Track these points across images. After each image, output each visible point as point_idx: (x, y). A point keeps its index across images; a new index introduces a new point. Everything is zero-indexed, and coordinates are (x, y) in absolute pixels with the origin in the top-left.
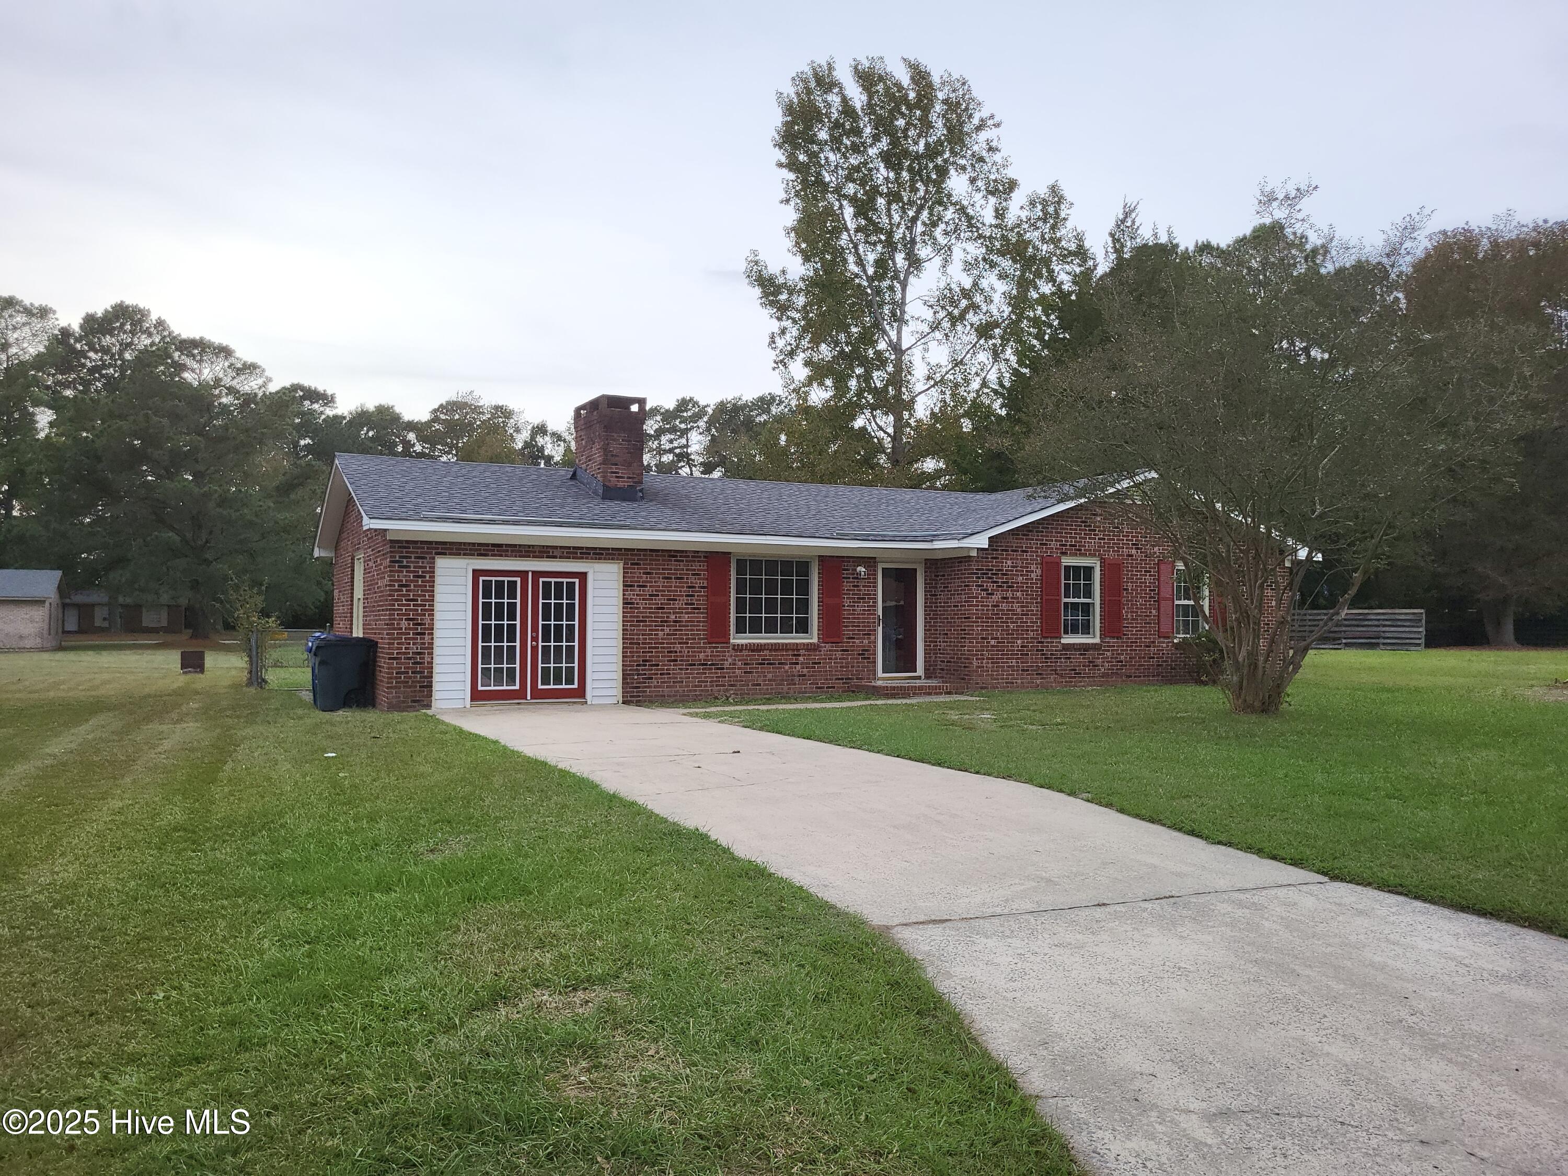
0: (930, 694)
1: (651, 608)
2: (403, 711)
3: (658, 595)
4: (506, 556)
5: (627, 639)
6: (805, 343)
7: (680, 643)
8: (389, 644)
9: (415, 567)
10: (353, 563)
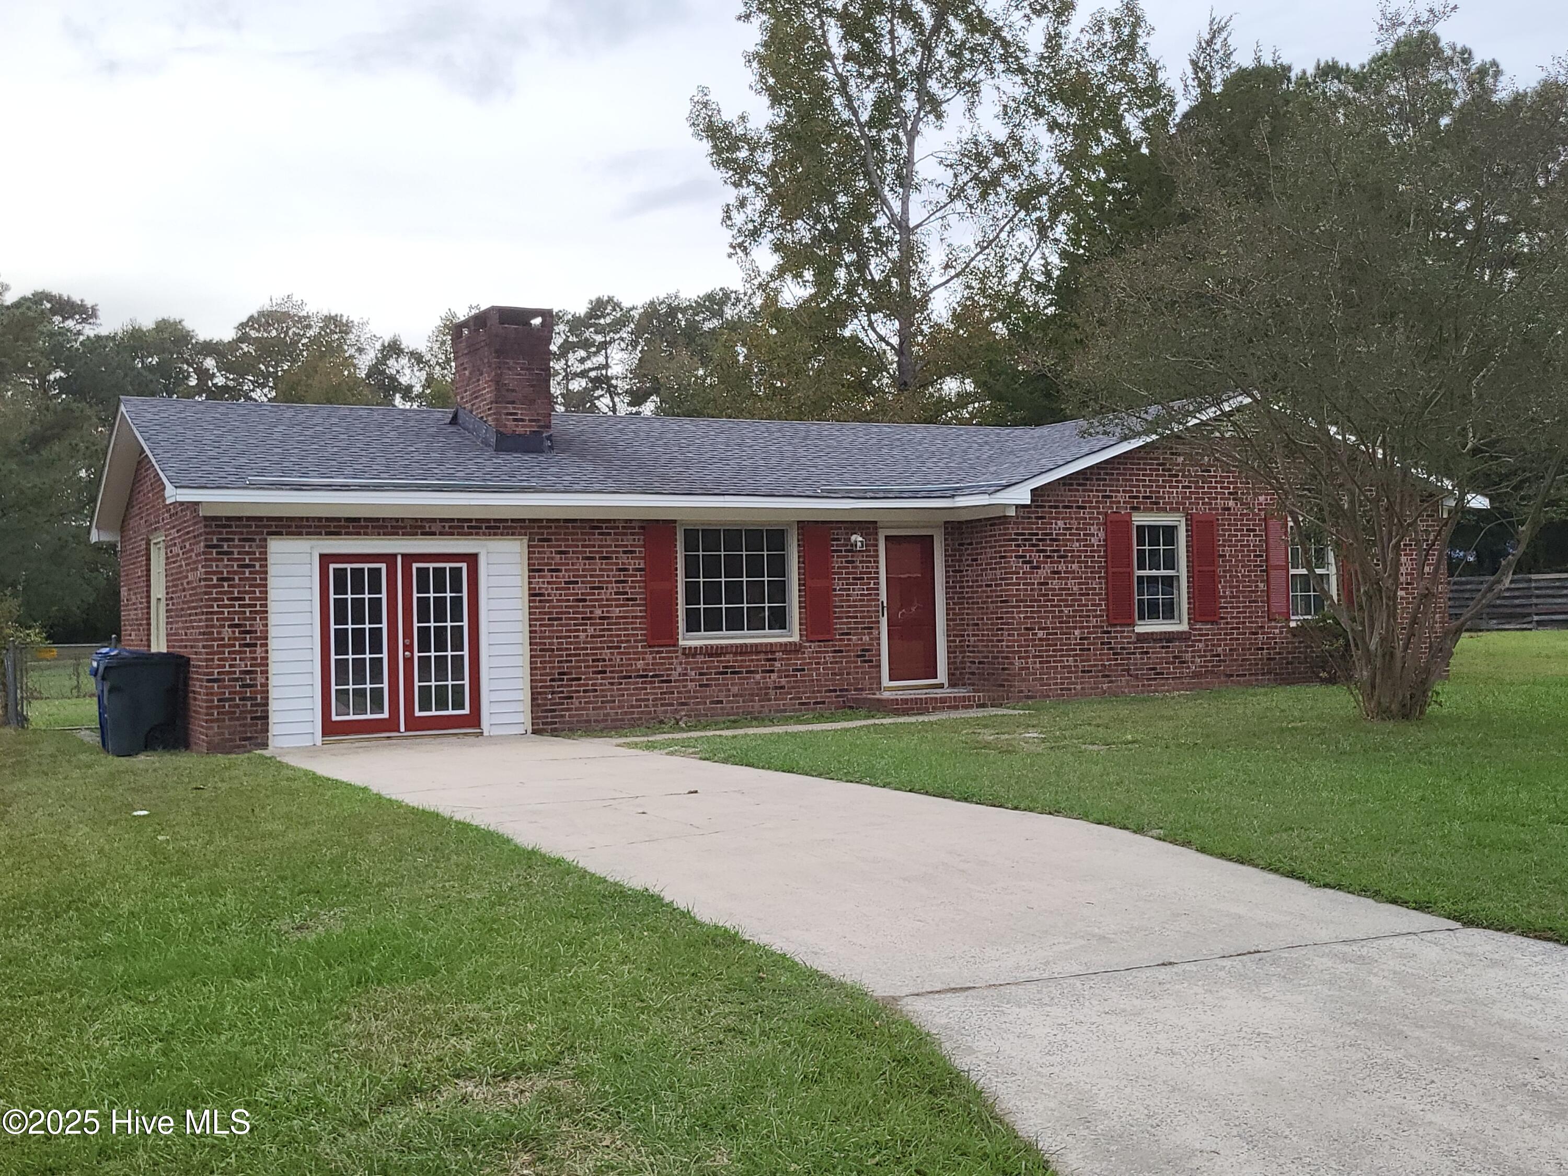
0: (956, 708)
1: (568, 601)
2: (230, 753)
3: (577, 583)
4: (366, 534)
5: (536, 644)
6: (774, 219)
7: (609, 648)
8: (207, 660)
9: (239, 553)
10: (148, 549)
